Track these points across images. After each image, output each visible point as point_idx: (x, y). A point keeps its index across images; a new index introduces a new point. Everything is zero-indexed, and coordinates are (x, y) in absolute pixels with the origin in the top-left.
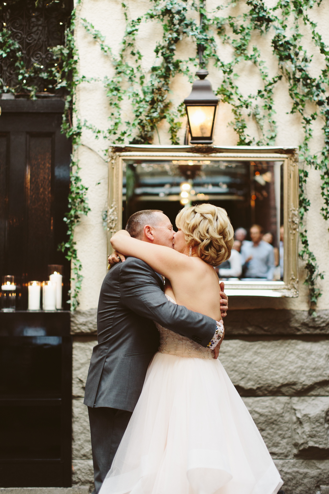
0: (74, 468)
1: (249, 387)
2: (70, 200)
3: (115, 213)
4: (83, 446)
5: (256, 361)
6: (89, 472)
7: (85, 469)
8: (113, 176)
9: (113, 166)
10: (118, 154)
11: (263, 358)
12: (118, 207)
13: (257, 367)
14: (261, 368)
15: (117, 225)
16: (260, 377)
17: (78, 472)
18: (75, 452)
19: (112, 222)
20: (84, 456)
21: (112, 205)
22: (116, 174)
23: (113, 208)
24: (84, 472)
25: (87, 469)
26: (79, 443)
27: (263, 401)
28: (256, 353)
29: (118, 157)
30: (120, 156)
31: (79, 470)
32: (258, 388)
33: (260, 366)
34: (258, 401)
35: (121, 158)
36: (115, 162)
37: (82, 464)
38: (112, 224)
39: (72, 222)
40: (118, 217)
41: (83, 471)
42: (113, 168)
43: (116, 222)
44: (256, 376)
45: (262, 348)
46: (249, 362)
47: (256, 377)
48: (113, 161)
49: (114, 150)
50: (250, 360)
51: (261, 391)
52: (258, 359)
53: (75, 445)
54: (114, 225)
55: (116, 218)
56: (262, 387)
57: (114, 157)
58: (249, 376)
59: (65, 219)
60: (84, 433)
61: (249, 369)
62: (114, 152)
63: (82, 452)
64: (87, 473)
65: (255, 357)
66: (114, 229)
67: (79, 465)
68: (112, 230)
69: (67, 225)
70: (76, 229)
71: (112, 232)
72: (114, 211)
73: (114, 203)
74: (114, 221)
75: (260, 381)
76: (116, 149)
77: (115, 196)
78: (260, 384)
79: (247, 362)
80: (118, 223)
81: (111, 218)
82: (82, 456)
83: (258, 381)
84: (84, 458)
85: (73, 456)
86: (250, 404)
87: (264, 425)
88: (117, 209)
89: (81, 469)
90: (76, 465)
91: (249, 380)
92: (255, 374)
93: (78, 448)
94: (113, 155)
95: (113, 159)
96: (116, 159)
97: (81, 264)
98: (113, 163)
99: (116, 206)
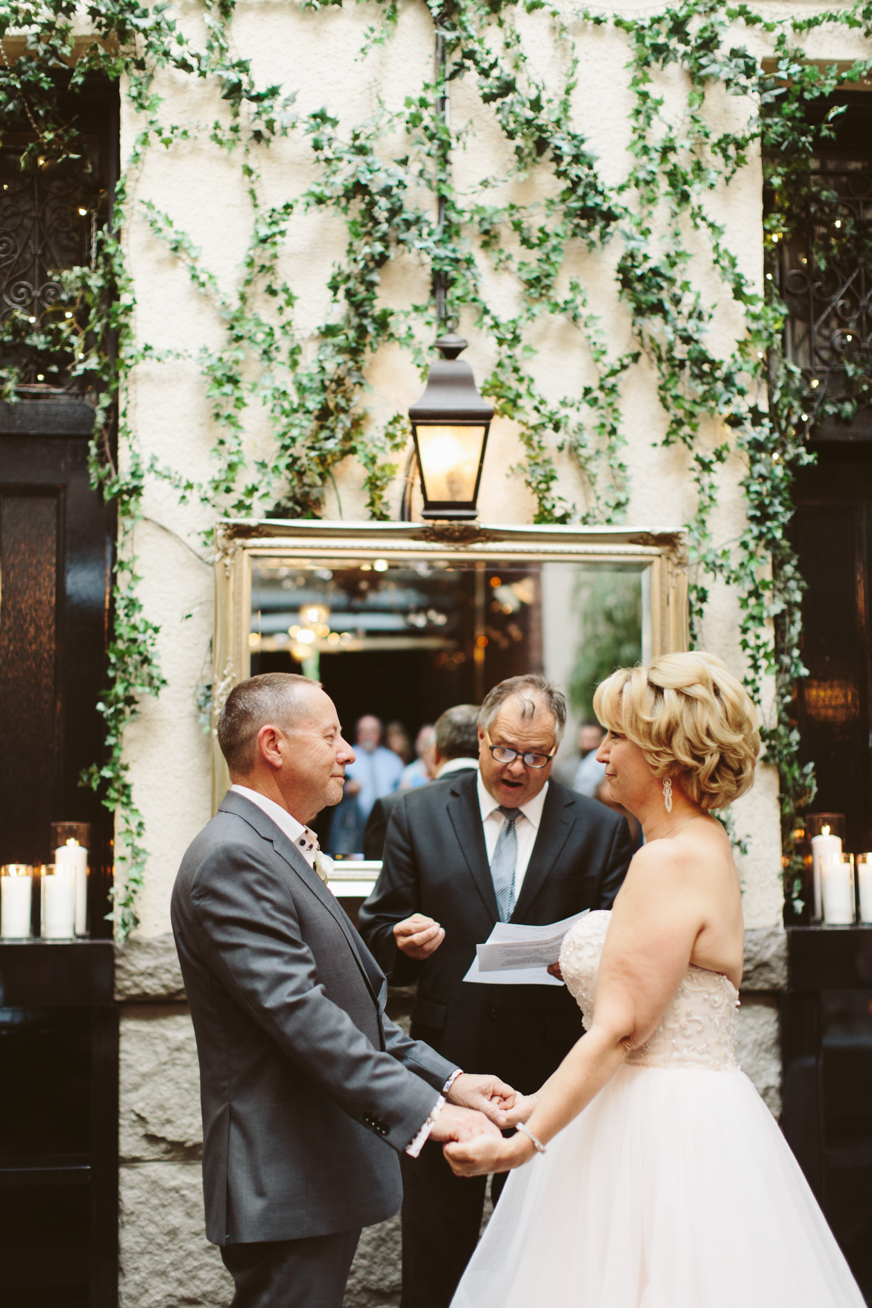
2: (113, 658)
4: (147, 1286)
8: (226, 597)
9: (227, 574)
10: (239, 541)
18: (125, 1303)
21: (225, 672)
22: (234, 593)
23: (229, 680)
26: (137, 1278)
29: (240, 549)
30: (245, 548)
35: (247, 552)
36: (233, 562)
39: (119, 712)
42: (228, 578)
48: (228, 561)
49: (229, 532)
53: (126, 1284)
57: (230, 551)
59: (100, 707)
62: (231, 537)
63: (145, 1302)
69: (106, 721)
70: (128, 729)
73: (231, 665)
76: (235, 529)
77: (231, 649)
93: (134, 1292)
94: (227, 546)
95: (227, 554)
96: (234, 554)
97: (144, 820)
98: (226, 566)
99: (234, 675)
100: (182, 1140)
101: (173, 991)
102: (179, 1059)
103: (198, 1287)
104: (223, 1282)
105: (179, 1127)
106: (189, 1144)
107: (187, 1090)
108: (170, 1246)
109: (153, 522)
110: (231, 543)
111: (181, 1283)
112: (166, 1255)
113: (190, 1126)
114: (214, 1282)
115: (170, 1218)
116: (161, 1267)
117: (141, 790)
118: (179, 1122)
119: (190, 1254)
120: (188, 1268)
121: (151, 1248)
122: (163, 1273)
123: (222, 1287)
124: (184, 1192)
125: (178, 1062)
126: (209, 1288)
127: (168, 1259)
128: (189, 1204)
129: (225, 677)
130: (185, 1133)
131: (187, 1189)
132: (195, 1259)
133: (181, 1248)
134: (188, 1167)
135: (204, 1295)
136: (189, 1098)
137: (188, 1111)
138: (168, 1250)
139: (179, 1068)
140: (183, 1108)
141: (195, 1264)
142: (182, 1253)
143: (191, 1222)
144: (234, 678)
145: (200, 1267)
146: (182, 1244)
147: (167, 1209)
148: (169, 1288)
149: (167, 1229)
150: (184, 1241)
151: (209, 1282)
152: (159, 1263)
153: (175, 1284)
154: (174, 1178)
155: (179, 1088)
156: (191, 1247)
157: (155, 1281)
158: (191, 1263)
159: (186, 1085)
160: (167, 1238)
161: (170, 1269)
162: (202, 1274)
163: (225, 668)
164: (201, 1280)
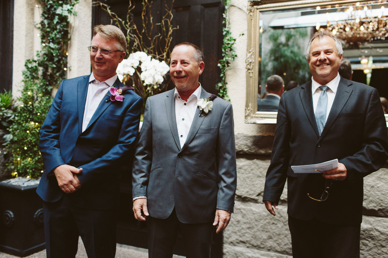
0: (225, 251)
1: (370, 208)
2: (223, 50)
3: (253, 57)
4: (231, 235)
5: (378, 185)
6: (235, 255)
7: (232, 253)
8: (251, 26)
9: (251, 18)
10: (255, 7)
11: (386, 183)
12: (255, 52)
13: (379, 191)
14: (383, 193)
15: (254, 67)
16: (382, 200)
17: (227, 254)
18: (225, 239)
19: (250, 64)
20: (232, 243)
21: (250, 51)
22: (254, 24)
23: (251, 53)
24: (231, 255)
25: (233, 253)
26: (228, 232)
27: (385, 222)
28: (379, 178)
29: (256, 9)
30: (257, 9)
31: (228, 252)
32: (380, 210)
33: (382, 191)
34: (379, 221)
35: (258, 10)
36: (254, 14)
37: (230, 248)
38: (250, 66)
39: (224, 66)
40: (255, 60)
41: (231, 253)
42: (252, 19)
43: (253, 64)
44: (378, 198)
45: (385, 174)
46: (371, 186)
47: (378, 200)
48: (251, 14)
49: (252, 4)
50: (373, 184)
51: (383, 212)
52: (380, 184)
53: (225, 234)
54: (252, 67)
55: (254, 61)
56: (384, 209)
57: (252, 11)
58: (371, 198)
59: (219, 65)
60: (232, 226)
61: (371, 192)
62: (253, 6)
63: (230, 240)
64: (233, 256)
65: (379, 182)
66: (251, 70)
67: (228, 249)
68: (249, 71)
69: (221, 69)
70: (229, 73)
71: (250, 73)
72: (252, 55)
73: (252, 48)
74: (251, 64)
75: (382, 204)
76: (254, 3)
77: (252, 43)
78: (381, 206)
79: (370, 186)
80: (255, 65)
81: (249, 61)
82: (230, 243)
83: (380, 204)
84: (232, 244)
85: (224, 242)
86: (372, 222)
87: (384, 242)
88: (254, 53)
89: (229, 252)
90: (226, 248)
91: (371, 201)
92: (377, 197)
93: (228, 236)
94: (251, 9)
95: (251, 12)
96: (254, 11)
97: (230, 99)
98: (251, 16)
99: (253, 51)
100: (241, 195)
101: (238, 151)
102: (240, 171)
103: (245, 238)
104: (252, 239)
105: (239, 191)
106: (243, 197)
107: (242, 181)
108: (238, 225)
109: (237, 7)
110: (253, 8)
111: (240, 236)
112: (236, 228)
113: (243, 191)
114: (250, 238)
115: (238, 217)
116: (235, 231)
117: (232, 90)
118: (240, 190)
119: (243, 228)
120: (242, 233)
121: (232, 225)
122: (235, 233)
123: (252, 240)
124: (242, 210)
125: (240, 172)
126: (248, 239)
127: (237, 229)
128: (243, 214)
129: (250, 52)
130: (242, 193)
131: (243, 209)
132: (245, 230)
133: (240, 226)
134: (243, 203)
135: (247, 241)
136: (243, 183)
137: (243, 187)
138: (237, 226)
139: (240, 174)
140: (241, 186)
141: (245, 232)
142: (241, 228)
143: (244, 219)
144: (253, 52)
145: (246, 233)
146: (240, 225)
147: (237, 214)
148: (237, 237)
149: (237, 220)
150: (241, 224)
151: (248, 238)
152: (234, 229)
153: (239, 236)
154: (239, 206)
155: (240, 180)
156: (244, 226)
157: (233, 234)
158: (243, 231)
159: (242, 179)
160: (237, 223)
161: (237, 232)
162: (246, 235)
163: (250, 49)
164: (246, 237)
